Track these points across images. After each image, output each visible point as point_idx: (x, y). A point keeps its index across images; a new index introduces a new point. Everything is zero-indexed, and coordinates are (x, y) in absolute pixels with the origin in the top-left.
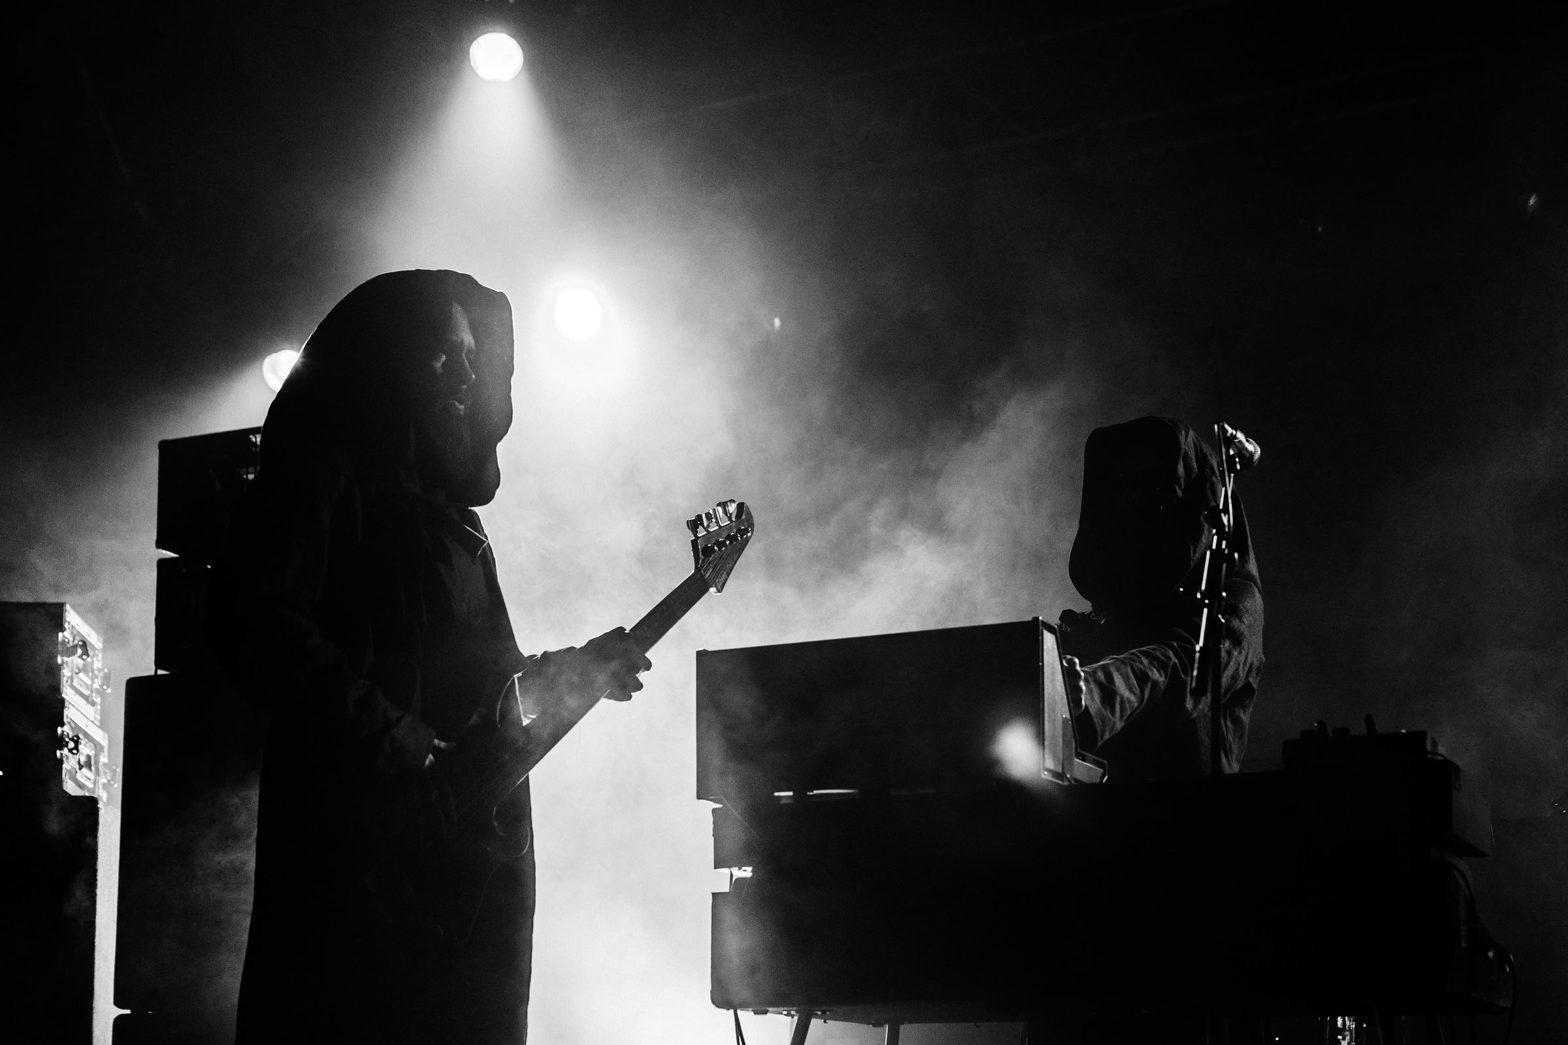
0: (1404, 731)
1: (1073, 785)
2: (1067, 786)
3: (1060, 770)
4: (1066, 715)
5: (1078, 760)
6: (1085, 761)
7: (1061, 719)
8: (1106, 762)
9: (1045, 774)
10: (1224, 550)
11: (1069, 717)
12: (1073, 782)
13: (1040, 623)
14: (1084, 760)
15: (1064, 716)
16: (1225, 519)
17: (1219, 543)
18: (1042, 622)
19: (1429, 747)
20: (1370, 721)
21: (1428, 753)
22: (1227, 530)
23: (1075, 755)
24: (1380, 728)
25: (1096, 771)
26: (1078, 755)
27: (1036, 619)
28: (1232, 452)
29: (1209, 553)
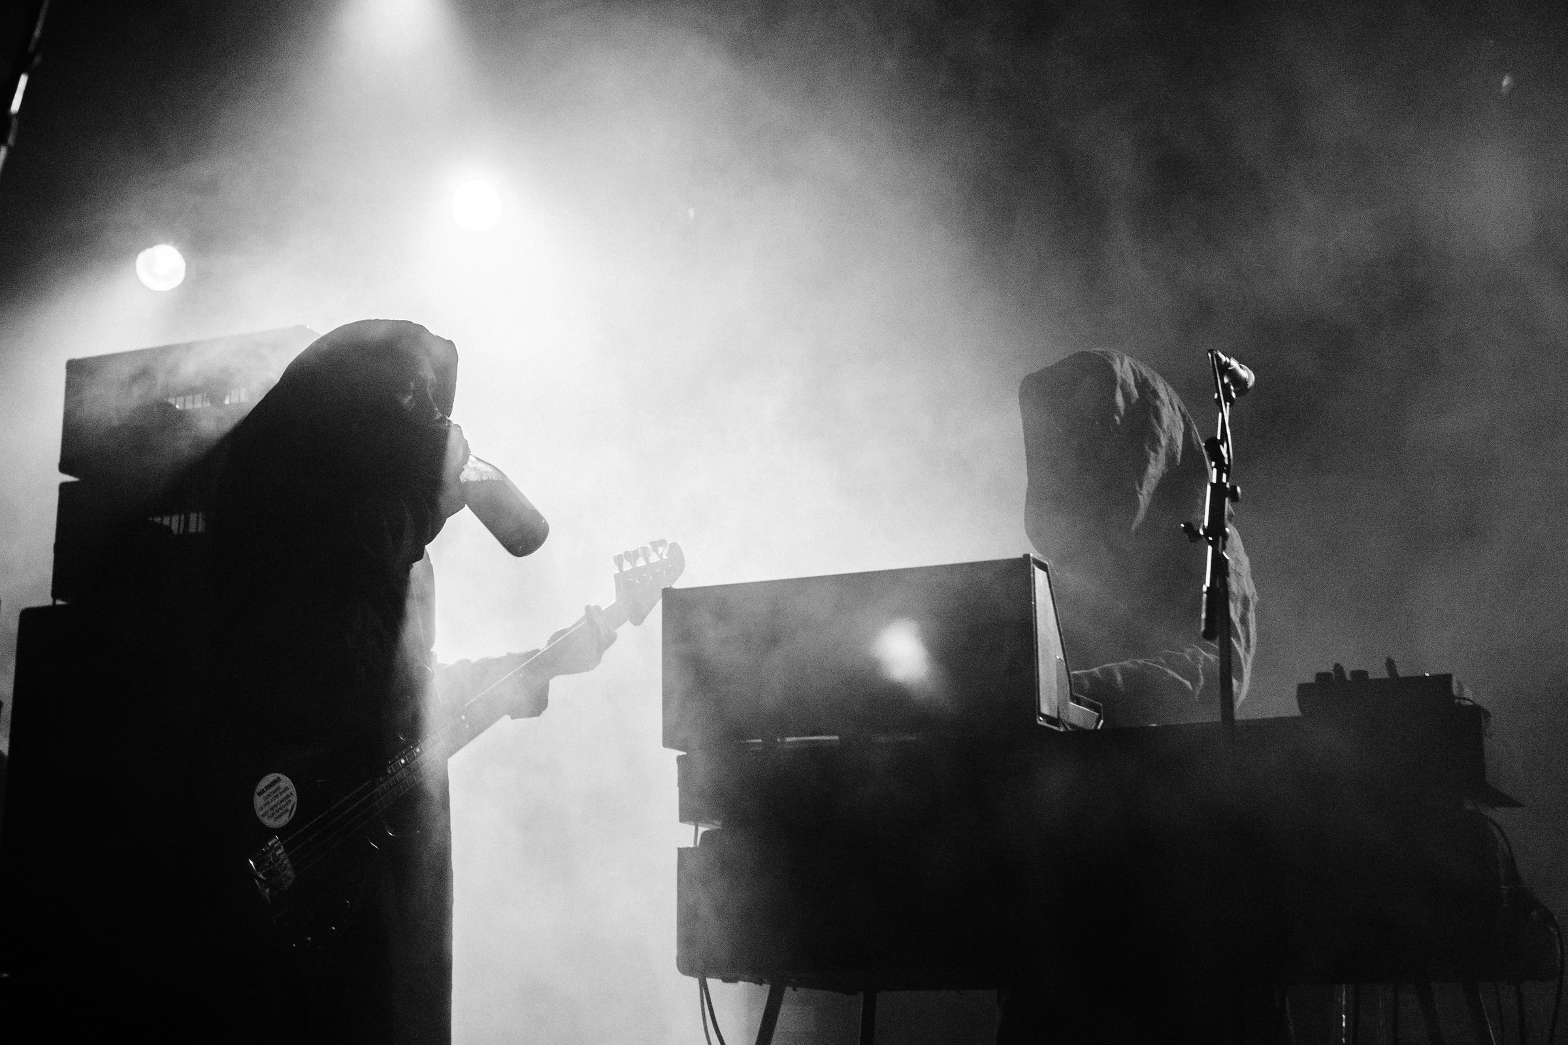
0: (1427, 675)
1: (1070, 732)
2: (1064, 732)
3: (1055, 715)
4: (1060, 656)
5: (1072, 704)
6: (1080, 705)
7: (1054, 660)
8: (1101, 705)
9: (1040, 720)
10: (1225, 484)
11: (1062, 658)
12: (1069, 728)
13: (1031, 560)
14: (1079, 703)
15: (1058, 657)
16: (1224, 450)
17: (1219, 477)
18: (1034, 559)
19: (1455, 691)
20: (1390, 664)
21: (1455, 697)
22: (1227, 462)
23: (1071, 699)
24: (1402, 672)
25: (1093, 715)
26: (1074, 699)
27: (1027, 556)
28: (1226, 380)
29: (1209, 487)
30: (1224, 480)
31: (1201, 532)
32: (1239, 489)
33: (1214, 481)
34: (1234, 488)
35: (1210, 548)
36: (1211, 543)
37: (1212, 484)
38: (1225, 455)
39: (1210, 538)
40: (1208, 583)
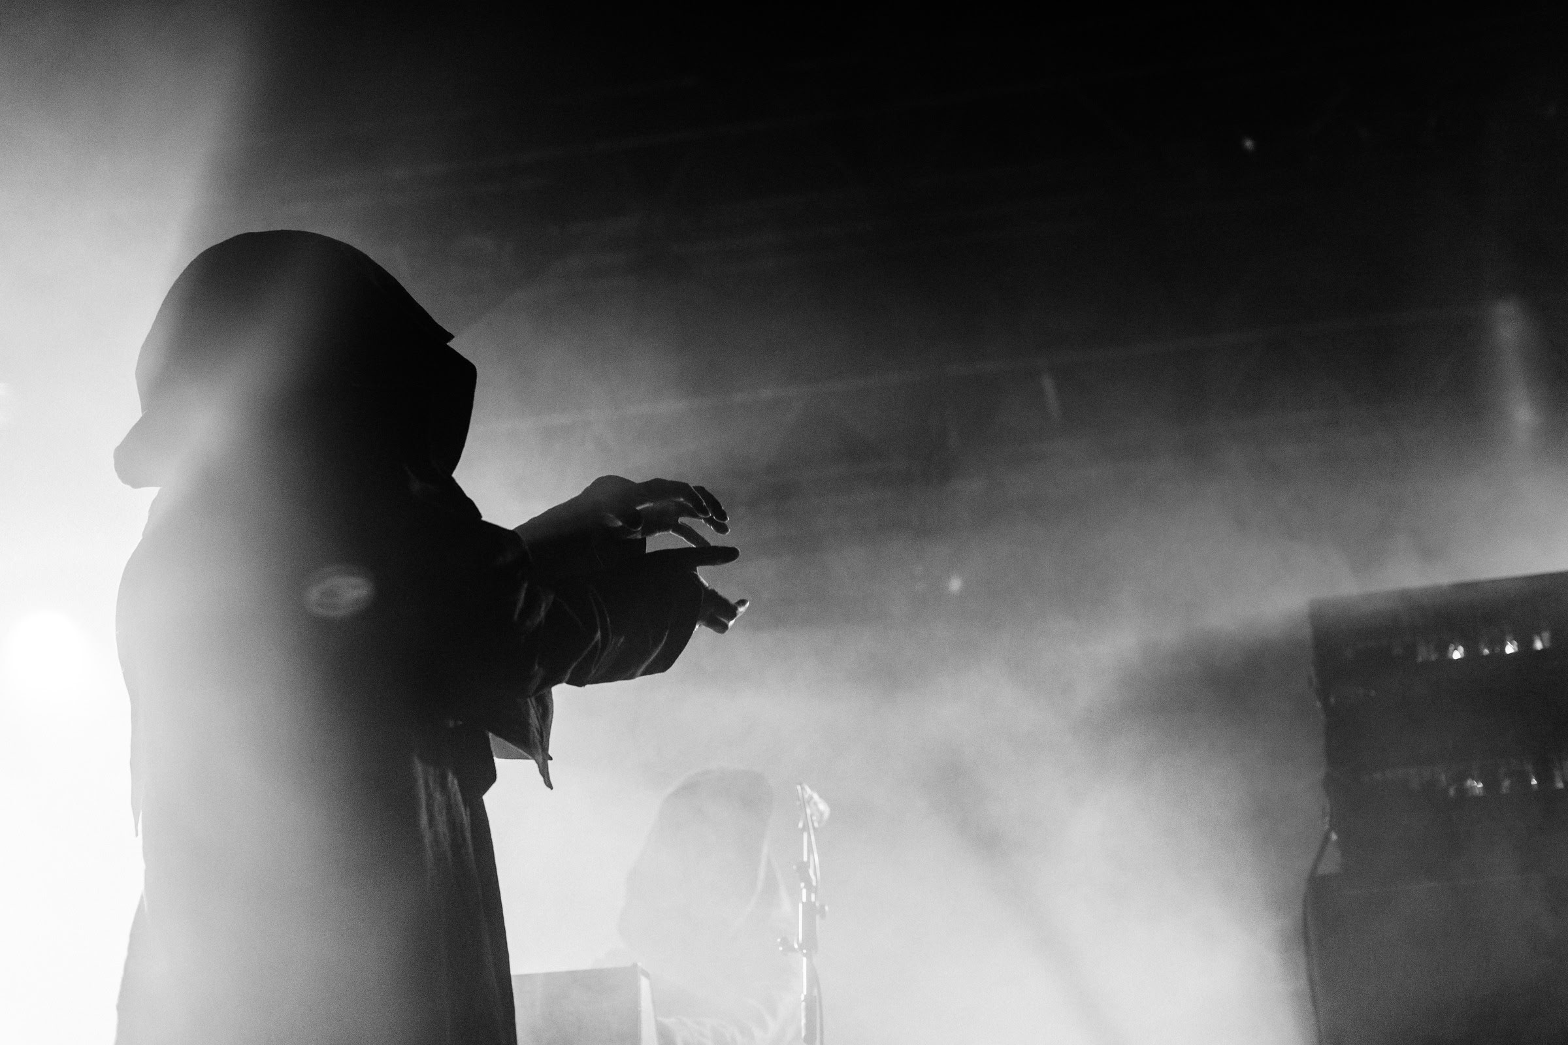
10: (815, 903)
16: (811, 872)
17: (809, 896)
22: (814, 884)
29: (801, 906)
30: (813, 899)
31: (796, 946)
32: (827, 908)
33: (804, 899)
34: (822, 907)
35: (805, 959)
36: (805, 955)
37: (803, 903)
38: (813, 877)
39: (805, 951)
40: (805, 993)
